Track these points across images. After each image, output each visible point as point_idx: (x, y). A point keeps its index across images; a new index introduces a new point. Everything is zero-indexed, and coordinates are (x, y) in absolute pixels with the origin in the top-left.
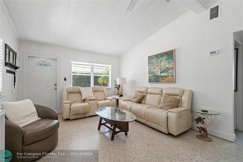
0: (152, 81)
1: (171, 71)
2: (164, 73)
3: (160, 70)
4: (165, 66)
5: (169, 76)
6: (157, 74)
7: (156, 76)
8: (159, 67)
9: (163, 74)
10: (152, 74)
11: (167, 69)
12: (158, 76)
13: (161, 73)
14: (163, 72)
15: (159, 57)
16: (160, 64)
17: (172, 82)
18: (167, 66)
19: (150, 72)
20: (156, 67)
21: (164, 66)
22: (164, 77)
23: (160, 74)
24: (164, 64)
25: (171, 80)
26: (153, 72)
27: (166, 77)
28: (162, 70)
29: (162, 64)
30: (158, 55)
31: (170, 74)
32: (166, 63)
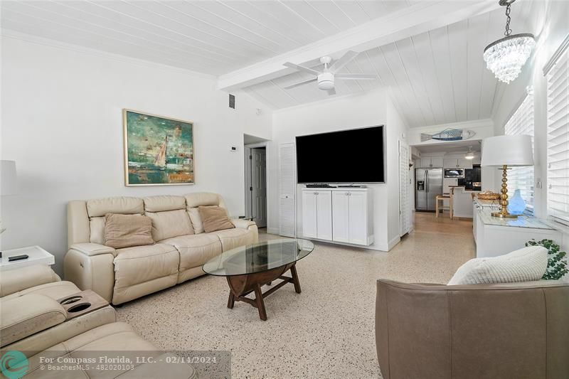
0: (140, 179)
1: (188, 162)
2: (175, 163)
3: (164, 156)
4: (177, 151)
5: (185, 171)
6: (156, 164)
7: (152, 167)
8: (161, 147)
9: (171, 166)
10: (141, 161)
11: (181, 157)
12: (159, 169)
13: (167, 162)
14: (173, 161)
15: (161, 124)
16: (164, 143)
17: (190, 182)
18: (181, 151)
19: (135, 157)
20: (155, 146)
21: (174, 148)
22: (175, 173)
23: (164, 165)
24: (175, 146)
25: (190, 179)
26: (145, 156)
27: (179, 172)
28: (171, 157)
29: (171, 144)
30: (161, 119)
31: (187, 168)
32: (180, 145)
